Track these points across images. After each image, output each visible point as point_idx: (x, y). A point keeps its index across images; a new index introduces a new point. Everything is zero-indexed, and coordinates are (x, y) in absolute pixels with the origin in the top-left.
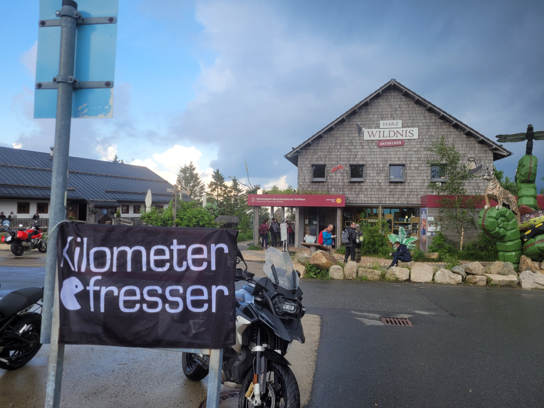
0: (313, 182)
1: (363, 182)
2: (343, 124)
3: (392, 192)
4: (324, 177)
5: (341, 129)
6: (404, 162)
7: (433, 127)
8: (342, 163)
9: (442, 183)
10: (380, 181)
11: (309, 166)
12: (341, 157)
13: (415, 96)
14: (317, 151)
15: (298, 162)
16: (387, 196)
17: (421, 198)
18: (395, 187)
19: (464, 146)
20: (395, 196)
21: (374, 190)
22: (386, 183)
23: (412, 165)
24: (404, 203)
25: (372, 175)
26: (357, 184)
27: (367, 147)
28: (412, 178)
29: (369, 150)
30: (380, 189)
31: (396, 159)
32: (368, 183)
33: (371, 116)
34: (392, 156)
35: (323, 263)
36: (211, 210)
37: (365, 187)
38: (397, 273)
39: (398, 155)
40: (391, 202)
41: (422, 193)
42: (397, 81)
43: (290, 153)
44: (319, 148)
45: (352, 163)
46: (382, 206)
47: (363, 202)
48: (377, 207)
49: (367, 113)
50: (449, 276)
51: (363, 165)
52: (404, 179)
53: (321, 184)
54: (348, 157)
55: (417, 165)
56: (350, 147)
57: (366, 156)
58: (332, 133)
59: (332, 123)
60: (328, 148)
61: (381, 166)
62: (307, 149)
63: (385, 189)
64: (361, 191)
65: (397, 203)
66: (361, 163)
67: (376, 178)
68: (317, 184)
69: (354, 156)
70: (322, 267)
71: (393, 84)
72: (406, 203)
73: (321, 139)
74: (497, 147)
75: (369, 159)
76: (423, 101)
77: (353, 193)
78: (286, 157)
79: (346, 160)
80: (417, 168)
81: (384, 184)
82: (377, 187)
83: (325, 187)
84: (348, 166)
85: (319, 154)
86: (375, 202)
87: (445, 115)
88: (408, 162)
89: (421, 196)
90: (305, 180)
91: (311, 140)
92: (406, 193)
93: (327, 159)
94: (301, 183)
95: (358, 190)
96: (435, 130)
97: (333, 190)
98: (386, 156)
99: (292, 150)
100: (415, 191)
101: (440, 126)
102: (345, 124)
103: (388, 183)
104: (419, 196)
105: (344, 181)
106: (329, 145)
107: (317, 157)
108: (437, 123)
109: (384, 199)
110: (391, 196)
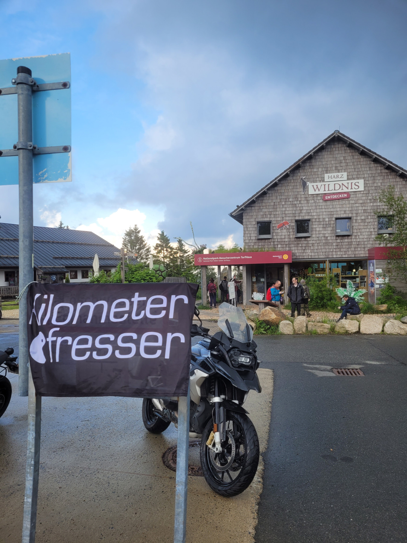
0: (259, 239)
1: (309, 237)
2: (287, 179)
3: (339, 246)
4: (269, 233)
5: (286, 185)
6: (350, 215)
7: (379, 178)
8: (287, 218)
9: (390, 234)
10: (327, 235)
11: (254, 223)
12: (287, 212)
13: (359, 146)
14: (262, 208)
15: (243, 220)
16: (334, 250)
17: (369, 250)
18: (341, 241)
20: (342, 250)
21: (321, 244)
22: (333, 237)
23: (359, 218)
24: (351, 256)
25: (318, 229)
26: (303, 240)
27: (313, 201)
28: (358, 231)
29: (314, 204)
30: (327, 244)
31: (343, 212)
32: (314, 238)
33: (315, 170)
34: (338, 210)
35: (273, 318)
36: (159, 271)
37: (311, 242)
38: (346, 326)
39: (344, 208)
40: (338, 256)
41: (369, 246)
42: (341, 132)
43: (235, 211)
44: (263, 204)
45: (297, 218)
46: (329, 260)
47: (310, 258)
48: (324, 262)
49: (312, 167)
50: (399, 326)
51: (309, 220)
52: (350, 232)
53: (267, 241)
54: (294, 212)
55: (363, 218)
56: (295, 203)
57: (312, 211)
58: (276, 188)
59: (276, 179)
60: (273, 204)
61: (327, 220)
62: (252, 207)
63: (332, 243)
64: (307, 246)
65: (344, 256)
66: (306, 218)
67: (323, 232)
68: (263, 241)
69: (299, 212)
70: (271, 323)
71: (337, 136)
72: (353, 256)
73: (265, 196)
75: (315, 214)
76: (368, 152)
77: (300, 248)
78: (231, 215)
79: (291, 215)
80: (363, 221)
81: (331, 238)
82: (324, 241)
83: (271, 243)
84: (294, 221)
85: (263, 210)
86: (322, 257)
87: (391, 165)
88: (354, 215)
89: (368, 248)
90: (251, 238)
91: (256, 197)
92: (353, 246)
93: (272, 216)
94: (247, 241)
95: (304, 245)
96: (381, 181)
97: (279, 246)
98: (332, 210)
99: (237, 208)
100: (362, 243)
101: (386, 176)
102: (289, 179)
103: (335, 237)
104: (366, 249)
105: (290, 237)
106: (274, 201)
107: (262, 214)
108: (383, 173)
109: (331, 253)
110: (338, 250)
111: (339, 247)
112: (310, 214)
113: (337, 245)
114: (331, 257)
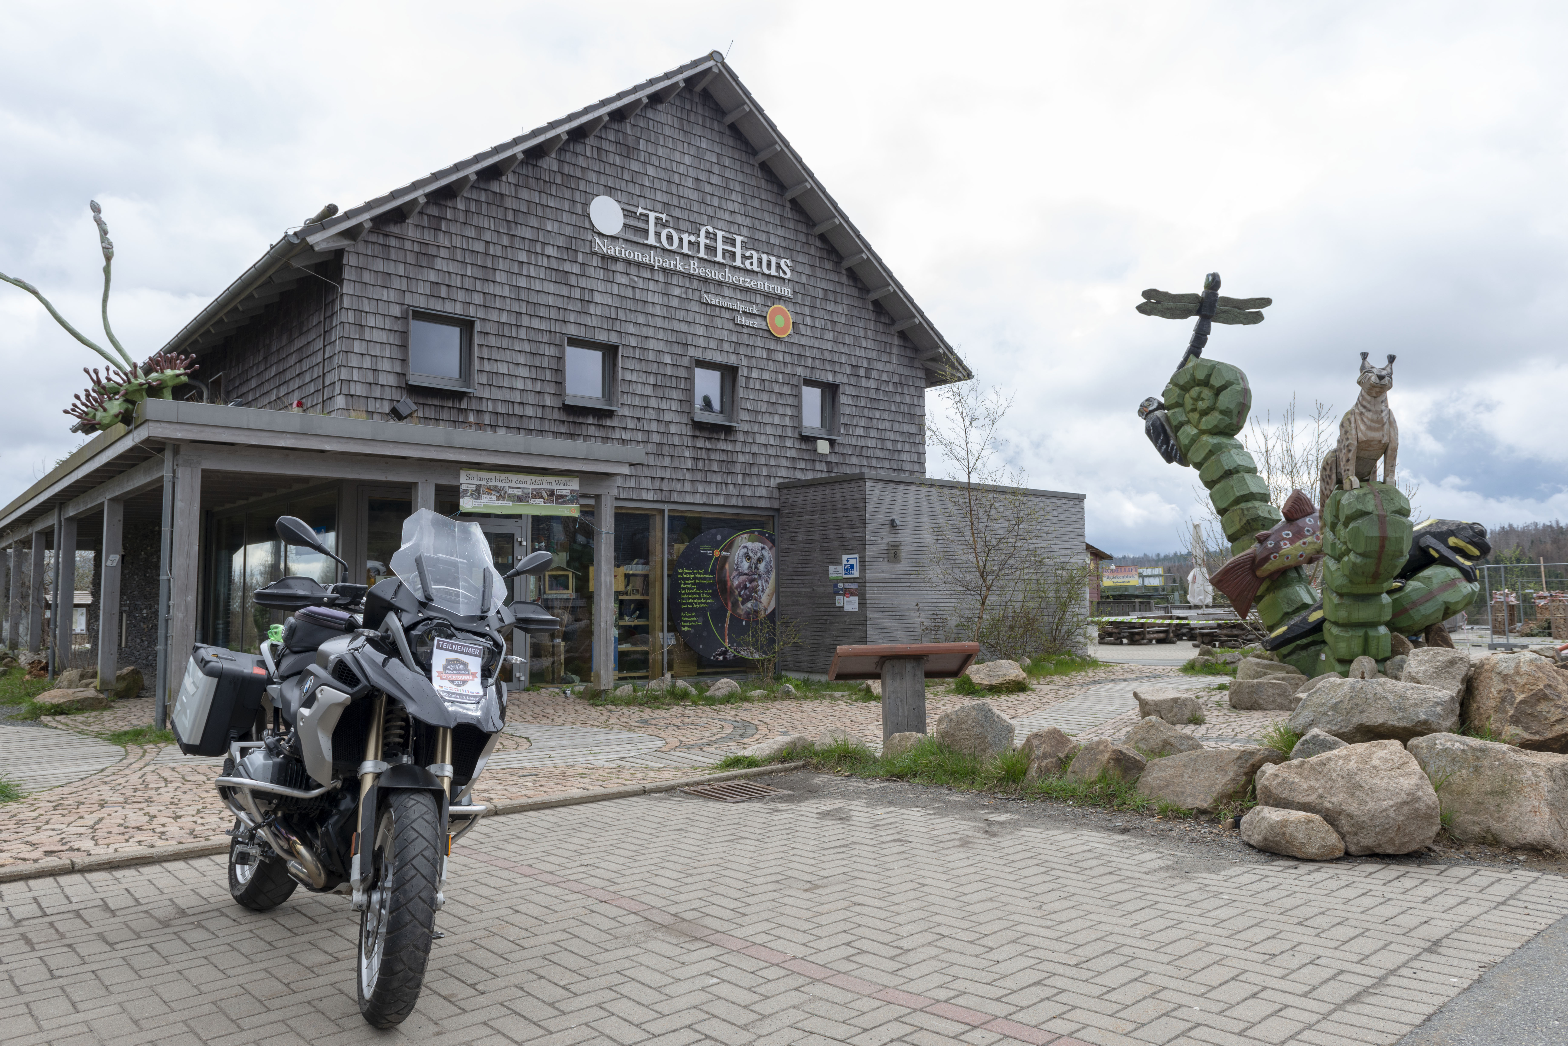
1: (610, 414)
2: (543, 165)
6: (733, 360)
8: (536, 323)
9: (833, 442)
10: (667, 417)
11: (396, 311)
12: (535, 298)
13: (774, 136)
14: (431, 250)
16: (688, 476)
17: (780, 487)
18: (709, 446)
20: (709, 477)
21: (648, 448)
22: (683, 426)
23: (754, 374)
24: (734, 501)
25: (640, 390)
26: (589, 421)
27: (625, 280)
28: (753, 417)
29: (629, 292)
30: (665, 448)
31: (712, 345)
32: (629, 420)
33: (636, 166)
34: (701, 331)
37: (616, 434)
39: (717, 331)
40: (698, 499)
41: (783, 473)
44: (441, 239)
45: (572, 330)
46: (669, 510)
51: (612, 348)
52: (732, 416)
53: (447, 403)
54: (560, 303)
55: (766, 376)
56: (567, 267)
57: (621, 315)
58: (498, 187)
59: (514, 143)
60: (480, 247)
61: (668, 359)
62: (389, 235)
63: (682, 449)
65: (715, 501)
66: (603, 337)
67: (654, 403)
68: (434, 401)
69: (578, 306)
71: (714, 70)
72: (740, 504)
73: (450, 204)
75: (631, 329)
79: (553, 314)
80: (766, 386)
81: (679, 431)
82: (656, 438)
84: (561, 340)
85: (441, 265)
86: (651, 496)
87: (845, 226)
88: (744, 361)
89: (778, 481)
90: (376, 378)
92: (737, 468)
93: (477, 299)
94: (359, 389)
96: (807, 270)
98: (684, 328)
100: (763, 461)
101: (818, 259)
102: (547, 167)
103: (690, 428)
104: (773, 482)
105: (544, 401)
106: (486, 237)
107: (432, 276)
108: (813, 247)
109: (677, 486)
110: (699, 476)
111: (701, 465)
112: (618, 326)
113: (697, 459)
114: (676, 498)
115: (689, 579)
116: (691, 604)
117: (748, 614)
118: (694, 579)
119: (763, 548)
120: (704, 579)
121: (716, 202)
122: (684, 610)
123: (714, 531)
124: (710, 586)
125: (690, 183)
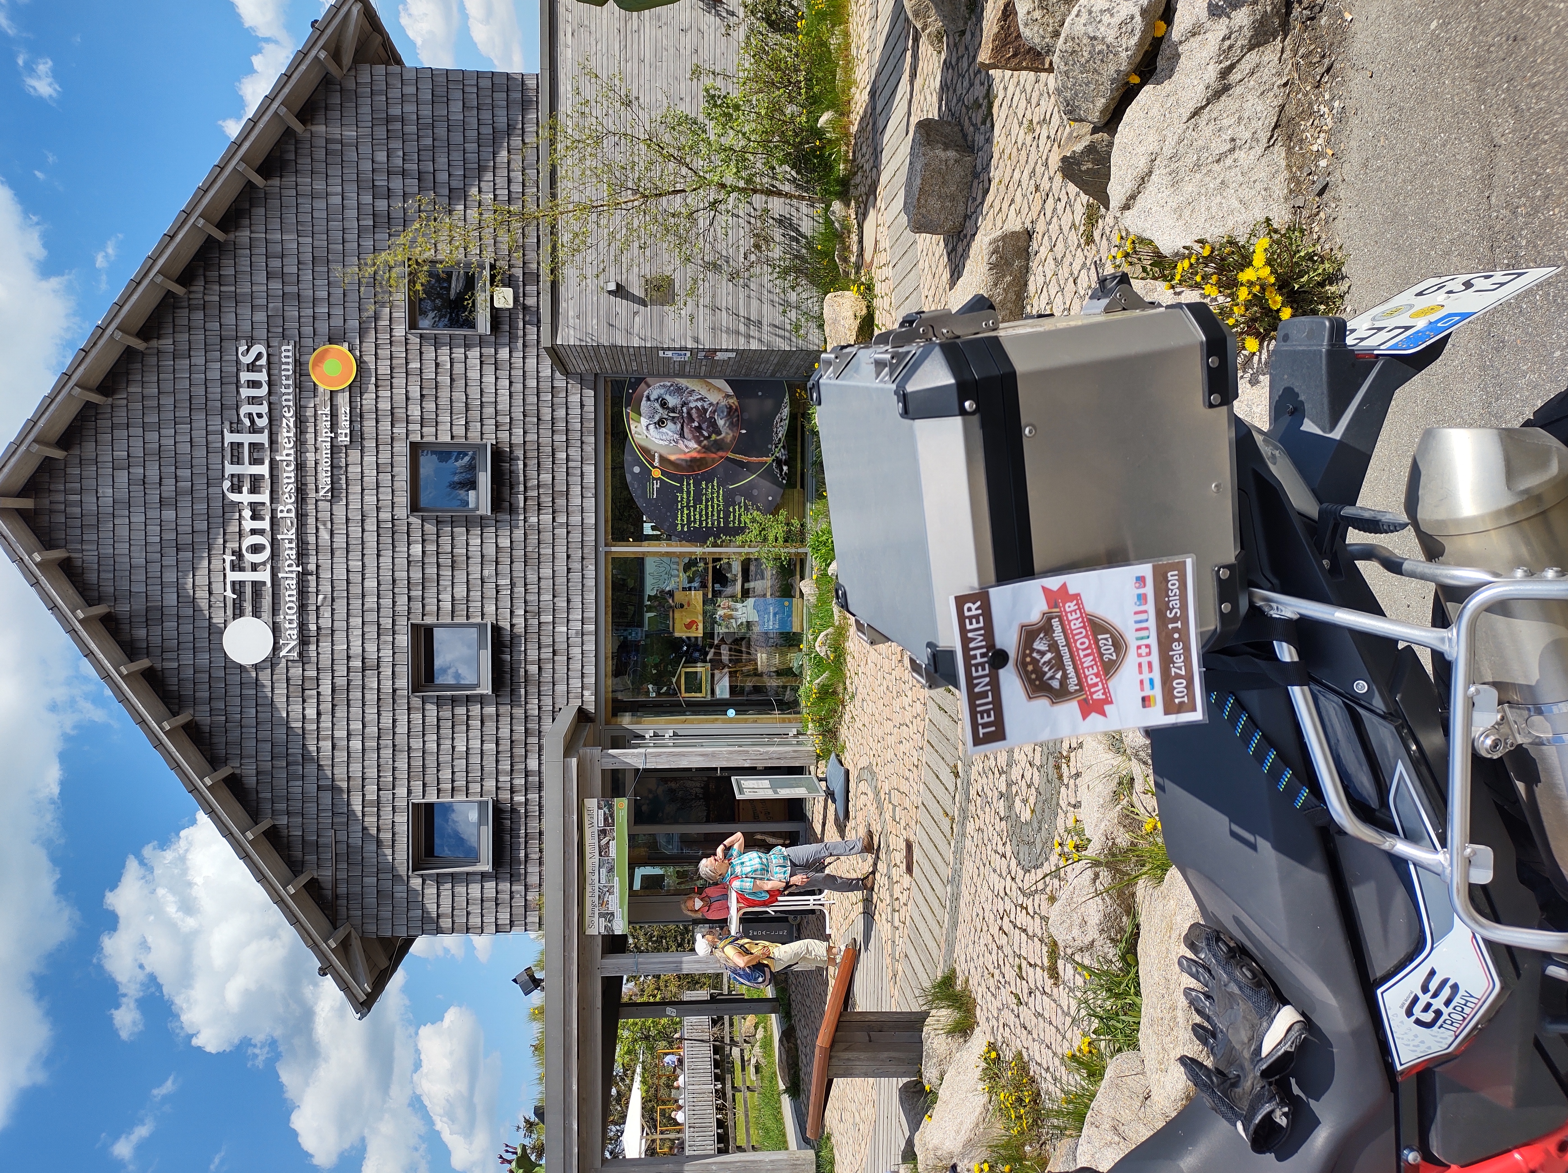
0: (497, 861)
1: (496, 630)
2: (209, 729)
3: (543, 498)
5: (234, 734)
6: (402, 448)
7: (229, 319)
8: (402, 728)
9: (494, 282)
10: (490, 550)
11: (416, 882)
13: (60, 398)
14: (342, 850)
15: (393, 937)
16: (562, 519)
18: (522, 488)
19: (319, 186)
20: (561, 487)
21: (532, 577)
22: (500, 525)
23: (415, 410)
24: (590, 449)
25: (461, 591)
26: (507, 657)
27: (326, 613)
28: (475, 414)
29: (341, 606)
30: (530, 553)
31: (386, 480)
32: (501, 605)
33: (171, 599)
34: (371, 499)
37: (520, 621)
39: (366, 472)
40: (590, 503)
41: (546, 372)
43: (345, 987)
44: (326, 840)
45: (402, 683)
46: (607, 545)
47: (592, 627)
49: (154, 616)
51: (414, 630)
52: (478, 448)
53: (506, 822)
54: (372, 699)
55: (415, 392)
56: (326, 689)
57: (371, 616)
58: (251, 781)
60: (326, 797)
61: (417, 549)
62: (336, 895)
63: (528, 528)
64: (537, 637)
65: (590, 478)
66: (403, 640)
67: (475, 570)
68: (506, 836)
69: (372, 675)
72: (591, 439)
73: (284, 832)
74: (321, 43)
75: (387, 605)
77: (547, 672)
78: (364, 1004)
79: (387, 709)
80: (429, 390)
81: (504, 534)
82: (519, 566)
83: (520, 804)
85: (356, 839)
86: (591, 573)
87: (161, 262)
88: (400, 430)
89: (558, 375)
90: (489, 900)
91: (278, 886)
92: (546, 442)
93: (386, 797)
94: (504, 916)
95: (533, 652)
96: (246, 310)
97: (533, 765)
98: (371, 525)
99: (329, 978)
100: (532, 399)
101: (223, 289)
102: (209, 722)
103: (501, 519)
104: (560, 384)
105: (491, 716)
106: (312, 788)
108: (207, 298)
109: (576, 536)
110: (561, 502)
111: (547, 500)
112: (387, 623)
113: (539, 505)
114: (590, 537)
115: (688, 515)
116: (719, 512)
117: (732, 426)
118: (689, 509)
119: (648, 399)
120: (688, 493)
121: (185, 473)
122: (726, 522)
123: (629, 478)
124: (697, 484)
125: (169, 514)
